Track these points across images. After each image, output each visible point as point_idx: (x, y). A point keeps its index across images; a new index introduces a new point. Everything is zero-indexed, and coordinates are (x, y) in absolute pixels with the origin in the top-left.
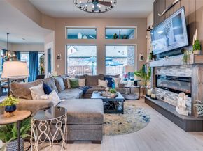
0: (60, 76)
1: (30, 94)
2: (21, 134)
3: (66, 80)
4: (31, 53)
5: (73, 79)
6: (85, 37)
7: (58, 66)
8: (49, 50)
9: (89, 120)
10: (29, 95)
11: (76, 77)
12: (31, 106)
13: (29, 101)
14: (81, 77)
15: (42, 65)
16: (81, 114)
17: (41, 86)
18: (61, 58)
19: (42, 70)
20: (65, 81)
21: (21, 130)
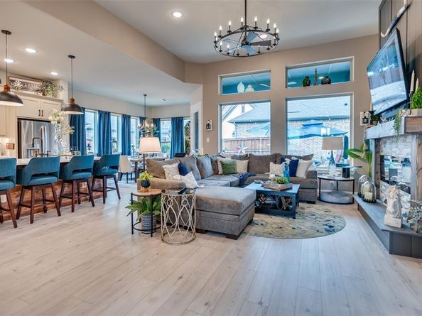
0: (207, 155)
1: (164, 173)
2: (153, 210)
3: (216, 161)
4: (173, 119)
5: (227, 160)
6: (250, 89)
7: (208, 140)
8: (197, 114)
9: (222, 207)
10: (162, 174)
11: (234, 157)
12: (163, 185)
13: (162, 180)
14: (242, 158)
15: (187, 138)
16: (213, 199)
17: (176, 165)
18: (212, 127)
19: (188, 145)
20: (214, 163)
21: (154, 206)
